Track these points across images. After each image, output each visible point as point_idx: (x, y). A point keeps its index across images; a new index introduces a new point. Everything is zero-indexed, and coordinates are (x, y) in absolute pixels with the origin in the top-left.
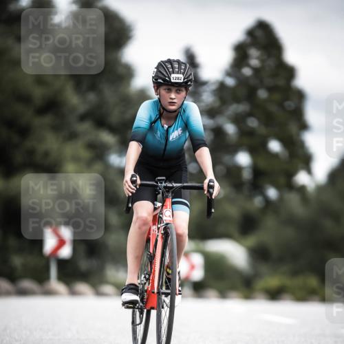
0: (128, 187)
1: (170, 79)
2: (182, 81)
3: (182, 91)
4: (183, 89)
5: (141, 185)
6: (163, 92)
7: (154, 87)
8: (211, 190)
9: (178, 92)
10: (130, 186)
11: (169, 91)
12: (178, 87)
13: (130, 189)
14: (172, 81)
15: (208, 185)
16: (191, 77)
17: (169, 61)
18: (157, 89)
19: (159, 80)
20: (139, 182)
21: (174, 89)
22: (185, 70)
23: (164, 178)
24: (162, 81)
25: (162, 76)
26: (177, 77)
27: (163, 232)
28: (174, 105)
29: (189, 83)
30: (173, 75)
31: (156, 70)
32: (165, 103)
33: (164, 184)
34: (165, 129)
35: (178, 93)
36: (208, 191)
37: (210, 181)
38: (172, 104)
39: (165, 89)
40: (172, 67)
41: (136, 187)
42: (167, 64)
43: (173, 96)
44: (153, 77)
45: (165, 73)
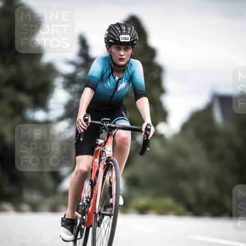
0: (81, 124)
1: (119, 39)
2: (129, 41)
3: (129, 49)
4: (130, 47)
5: (91, 124)
6: (114, 50)
7: (106, 46)
8: (148, 132)
9: (126, 49)
10: (82, 124)
11: (119, 49)
12: (126, 45)
13: (83, 126)
14: (121, 40)
15: (146, 128)
16: (136, 37)
17: (118, 24)
18: (109, 48)
19: (110, 41)
20: (90, 121)
21: (123, 47)
22: (131, 31)
23: (109, 119)
24: (112, 41)
25: (113, 37)
26: (124, 38)
27: (105, 164)
28: (123, 61)
29: (135, 42)
30: (121, 36)
31: (107, 32)
32: (115, 59)
33: (108, 124)
34: (116, 80)
35: (126, 51)
36: (146, 133)
37: (148, 125)
38: (121, 60)
39: (115, 48)
40: (121, 29)
41: (87, 124)
42: (116, 27)
43: (122, 53)
44: (105, 38)
45: (115, 35)
